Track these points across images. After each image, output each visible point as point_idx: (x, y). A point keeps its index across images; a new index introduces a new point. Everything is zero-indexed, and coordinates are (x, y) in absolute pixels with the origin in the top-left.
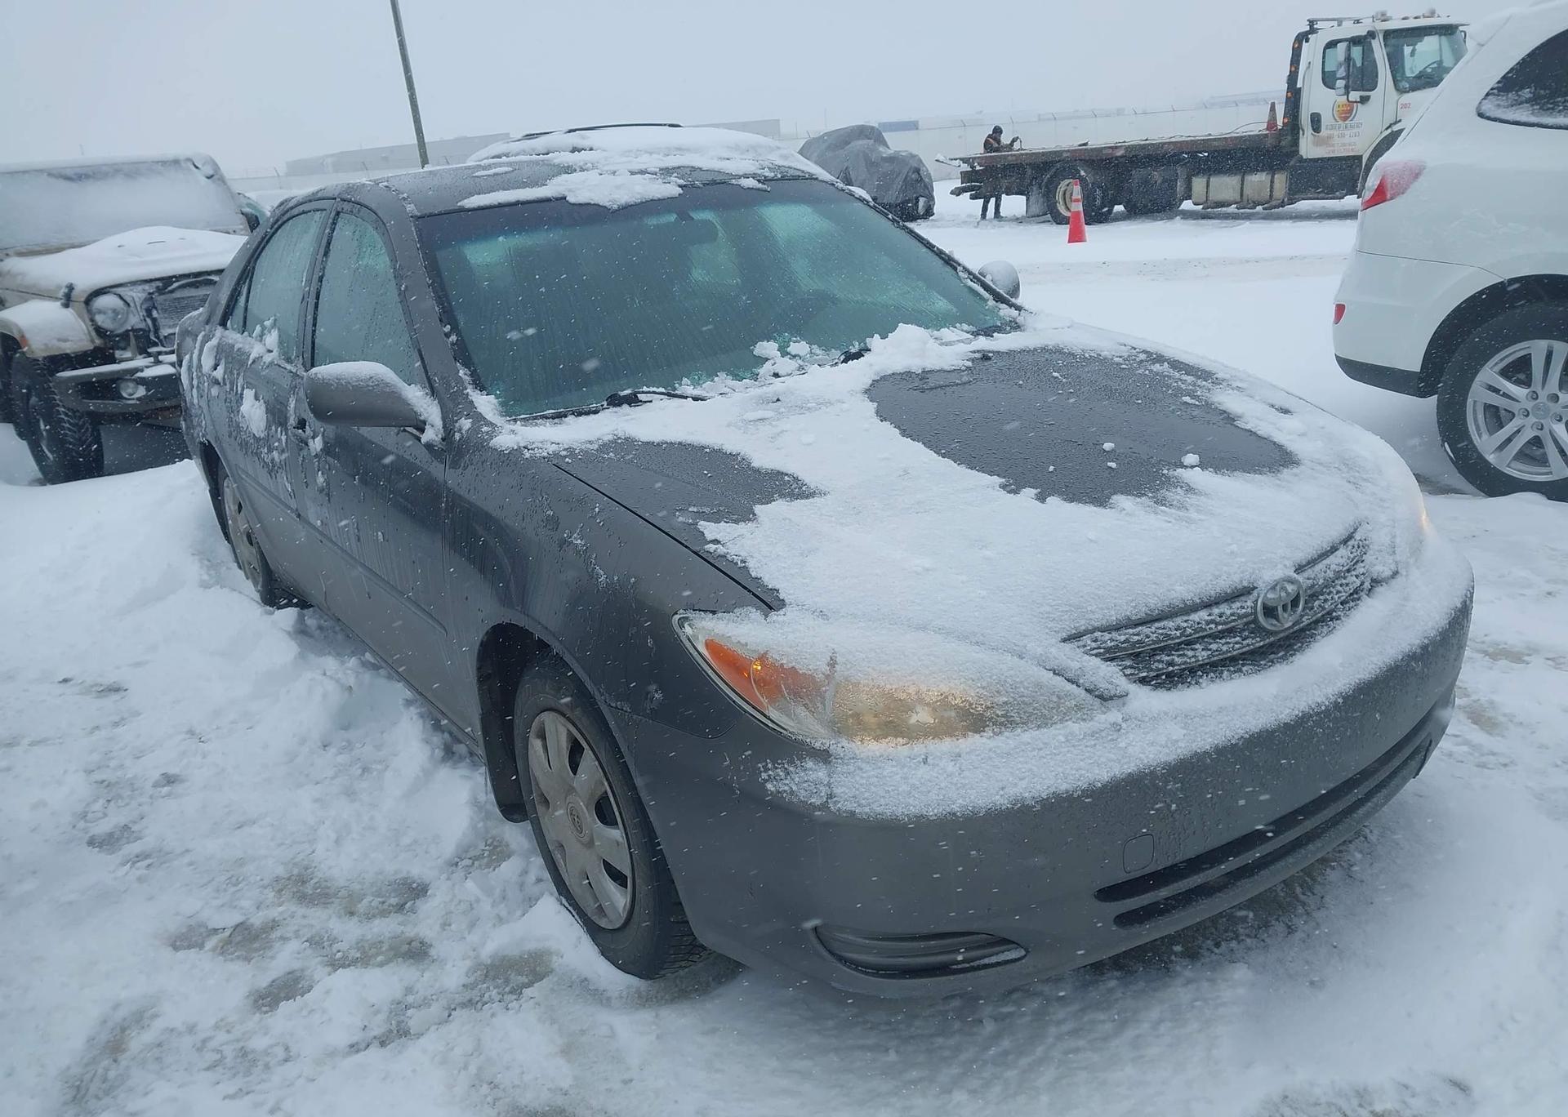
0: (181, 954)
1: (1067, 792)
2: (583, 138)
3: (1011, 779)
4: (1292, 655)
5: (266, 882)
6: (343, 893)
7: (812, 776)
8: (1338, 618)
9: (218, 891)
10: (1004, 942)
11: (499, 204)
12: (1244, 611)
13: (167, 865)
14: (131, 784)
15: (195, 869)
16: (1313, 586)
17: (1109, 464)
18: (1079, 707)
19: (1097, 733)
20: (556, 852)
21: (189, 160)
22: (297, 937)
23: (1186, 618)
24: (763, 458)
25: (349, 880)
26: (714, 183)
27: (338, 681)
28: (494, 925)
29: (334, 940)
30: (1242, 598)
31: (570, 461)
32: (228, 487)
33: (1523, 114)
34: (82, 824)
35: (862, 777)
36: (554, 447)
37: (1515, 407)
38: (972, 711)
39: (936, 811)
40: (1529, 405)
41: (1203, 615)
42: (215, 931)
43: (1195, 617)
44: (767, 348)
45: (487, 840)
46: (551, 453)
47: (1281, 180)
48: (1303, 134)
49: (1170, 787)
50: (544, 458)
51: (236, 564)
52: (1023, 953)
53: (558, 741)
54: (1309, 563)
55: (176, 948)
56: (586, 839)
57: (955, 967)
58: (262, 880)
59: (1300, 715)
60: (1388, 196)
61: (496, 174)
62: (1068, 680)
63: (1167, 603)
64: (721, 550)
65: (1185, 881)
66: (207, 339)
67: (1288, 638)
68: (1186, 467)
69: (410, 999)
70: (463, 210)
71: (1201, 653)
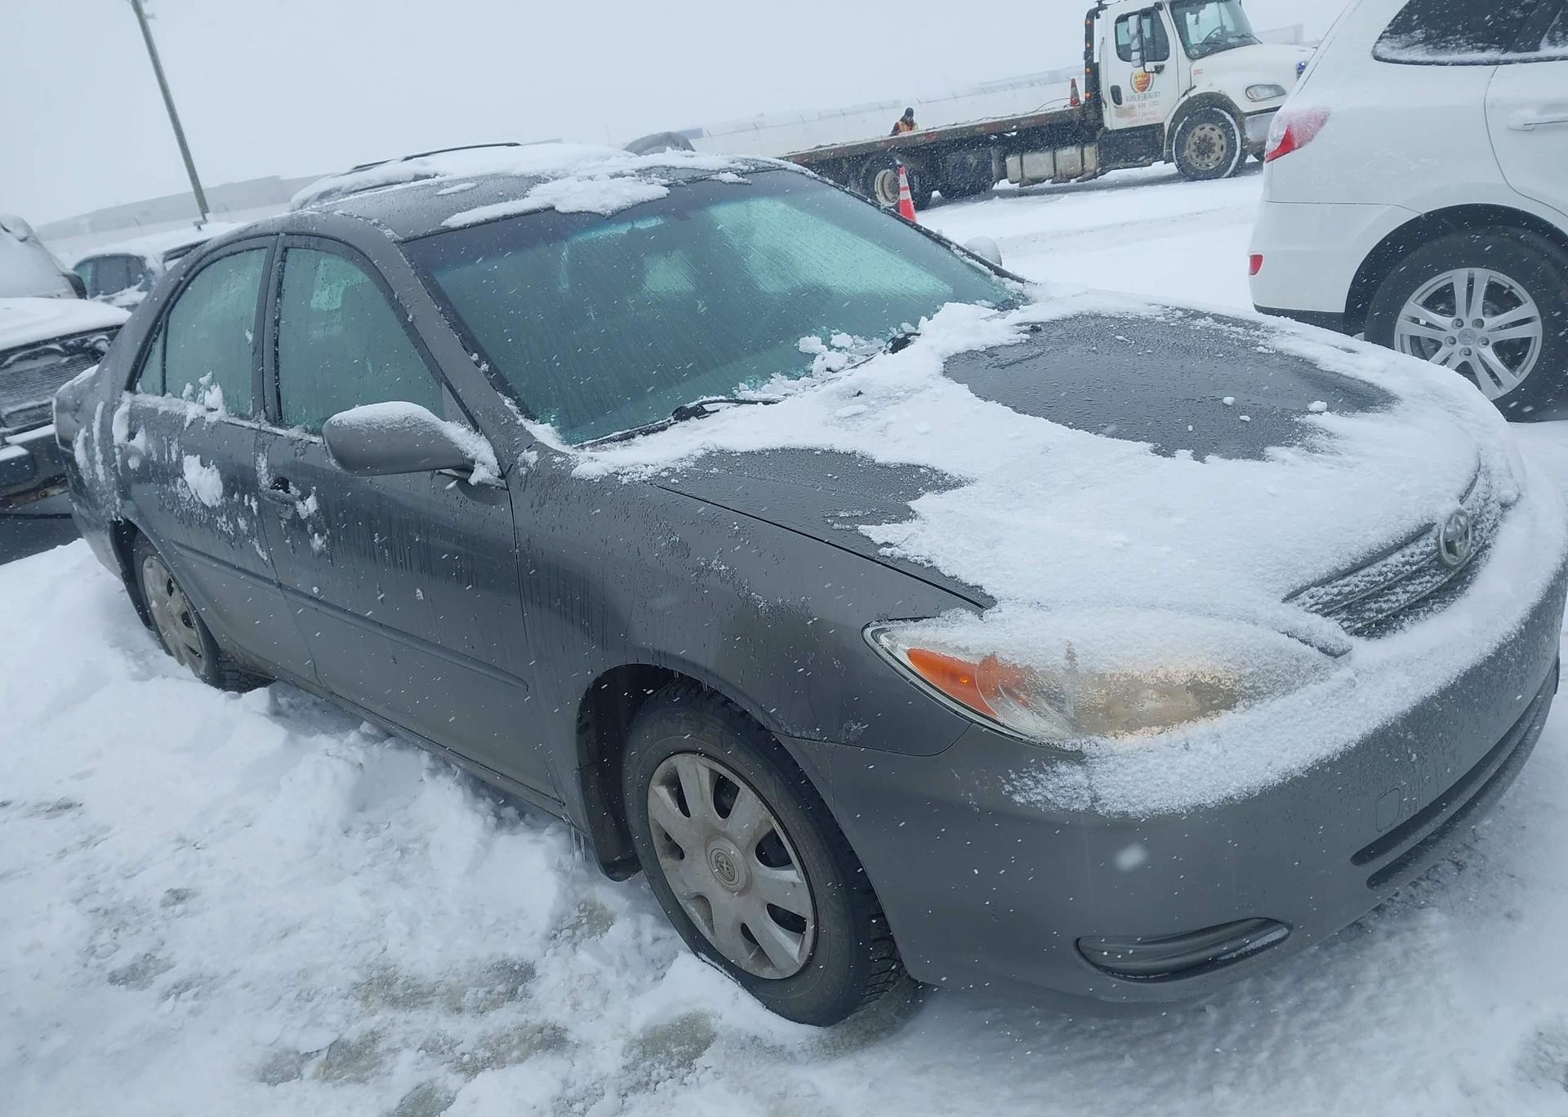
0: (282, 1088)
1: (1328, 757)
2: (425, 164)
3: (1275, 752)
4: (1466, 588)
5: (344, 991)
6: (442, 989)
7: (1069, 780)
8: (1489, 546)
9: (291, 1011)
10: (1269, 923)
11: (486, 220)
12: (1430, 548)
13: (217, 991)
14: (133, 907)
15: (252, 990)
16: (1472, 516)
17: (1242, 417)
18: (1316, 668)
19: (1337, 692)
20: (689, 906)
22: (408, 1046)
23: (1384, 562)
24: (886, 454)
25: (441, 974)
26: (695, 180)
27: (346, 760)
28: (631, 996)
29: (452, 1044)
30: (1425, 536)
31: (677, 481)
32: (151, 566)
33: (1418, 54)
34: (93, 961)
35: (1126, 775)
36: (650, 470)
37: (1441, 337)
38: (1221, 687)
39: (1213, 798)
40: (1455, 333)
41: (1396, 559)
42: (308, 1055)
43: (1391, 560)
44: (810, 343)
45: (579, 906)
46: (650, 475)
47: (1090, 152)
48: (1106, 107)
49: (1409, 737)
50: (645, 482)
51: (163, 651)
52: (1285, 931)
53: (700, 785)
54: (1466, 493)
55: (273, 1083)
56: (740, 885)
57: (1223, 958)
58: (339, 990)
59: (1498, 646)
60: (1296, 145)
61: (462, 191)
62: (1301, 641)
63: (1367, 549)
64: (898, 553)
65: (1420, 831)
66: (111, 409)
67: (1461, 572)
68: (1311, 412)
69: (570, 1093)
70: (449, 230)
71: (1401, 597)
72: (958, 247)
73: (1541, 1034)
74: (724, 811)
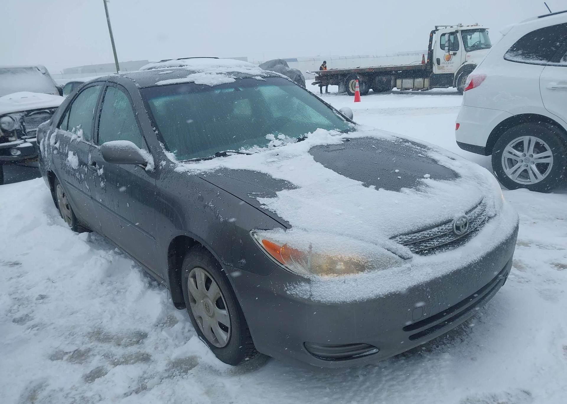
0: (55, 362)
1: (394, 292)
2: (184, 62)
3: (375, 288)
4: (464, 243)
5: (84, 334)
6: (115, 337)
7: (304, 288)
8: (478, 230)
9: (66, 338)
10: (372, 347)
11: (171, 84)
12: (449, 228)
13: (45, 329)
14: (27, 299)
15: (56, 330)
16: (471, 219)
17: (398, 177)
18: (396, 262)
19: (403, 271)
20: (198, 320)
21: (36, 67)
22: (99, 354)
23: (430, 230)
24: (277, 175)
25: (117, 332)
26: (246, 78)
27: (106, 259)
28: (175, 348)
29: (113, 355)
30: (448, 223)
31: (206, 176)
32: (59, 188)
33: (519, 59)
34: (9, 314)
35: (322, 288)
36: (199, 171)
37: (518, 159)
38: (360, 264)
39: (349, 300)
40: (523, 158)
41: (436, 229)
42: (67, 353)
43: (433, 230)
44: (270, 136)
45: (168, 317)
46: (198, 173)
47: (427, 81)
48: (434, 65)
49: (428, 290)
50: (196, 175)
51: (61, 217)
52: (378, 350)
53: (201, 279)
54: (469, 211)
55: (53, 360)
56: (211, 314)
57: (354, 356)
58: (83, 334)
59: (469, 264)
60: (474, 87)
61: (167, 73)
62: (392, 252)
63: (424, 225)
64: (266, 207)
65: (432, 323)
66: (51, 133)
67: (463, 237)
68: (425, 178)
69: (145, 376)
70: (157, 86)
71: (436, 243)
72: (336, 110)
73: (468, 399)
74: (208, 289)
